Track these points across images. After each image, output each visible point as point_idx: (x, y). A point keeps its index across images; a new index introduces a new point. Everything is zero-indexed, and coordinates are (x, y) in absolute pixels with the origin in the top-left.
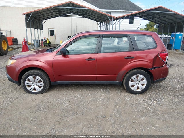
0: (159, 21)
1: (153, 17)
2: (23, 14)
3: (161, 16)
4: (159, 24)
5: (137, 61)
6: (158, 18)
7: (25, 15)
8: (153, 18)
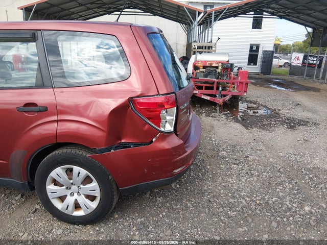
0: (312, 22)
1: (298, 13)
2: (18, 8)
3: (314, 10)
4: (314, 29)
5: (57, 121)
6: (308, 15)
7: (22, 11)
8: (297, 15)
